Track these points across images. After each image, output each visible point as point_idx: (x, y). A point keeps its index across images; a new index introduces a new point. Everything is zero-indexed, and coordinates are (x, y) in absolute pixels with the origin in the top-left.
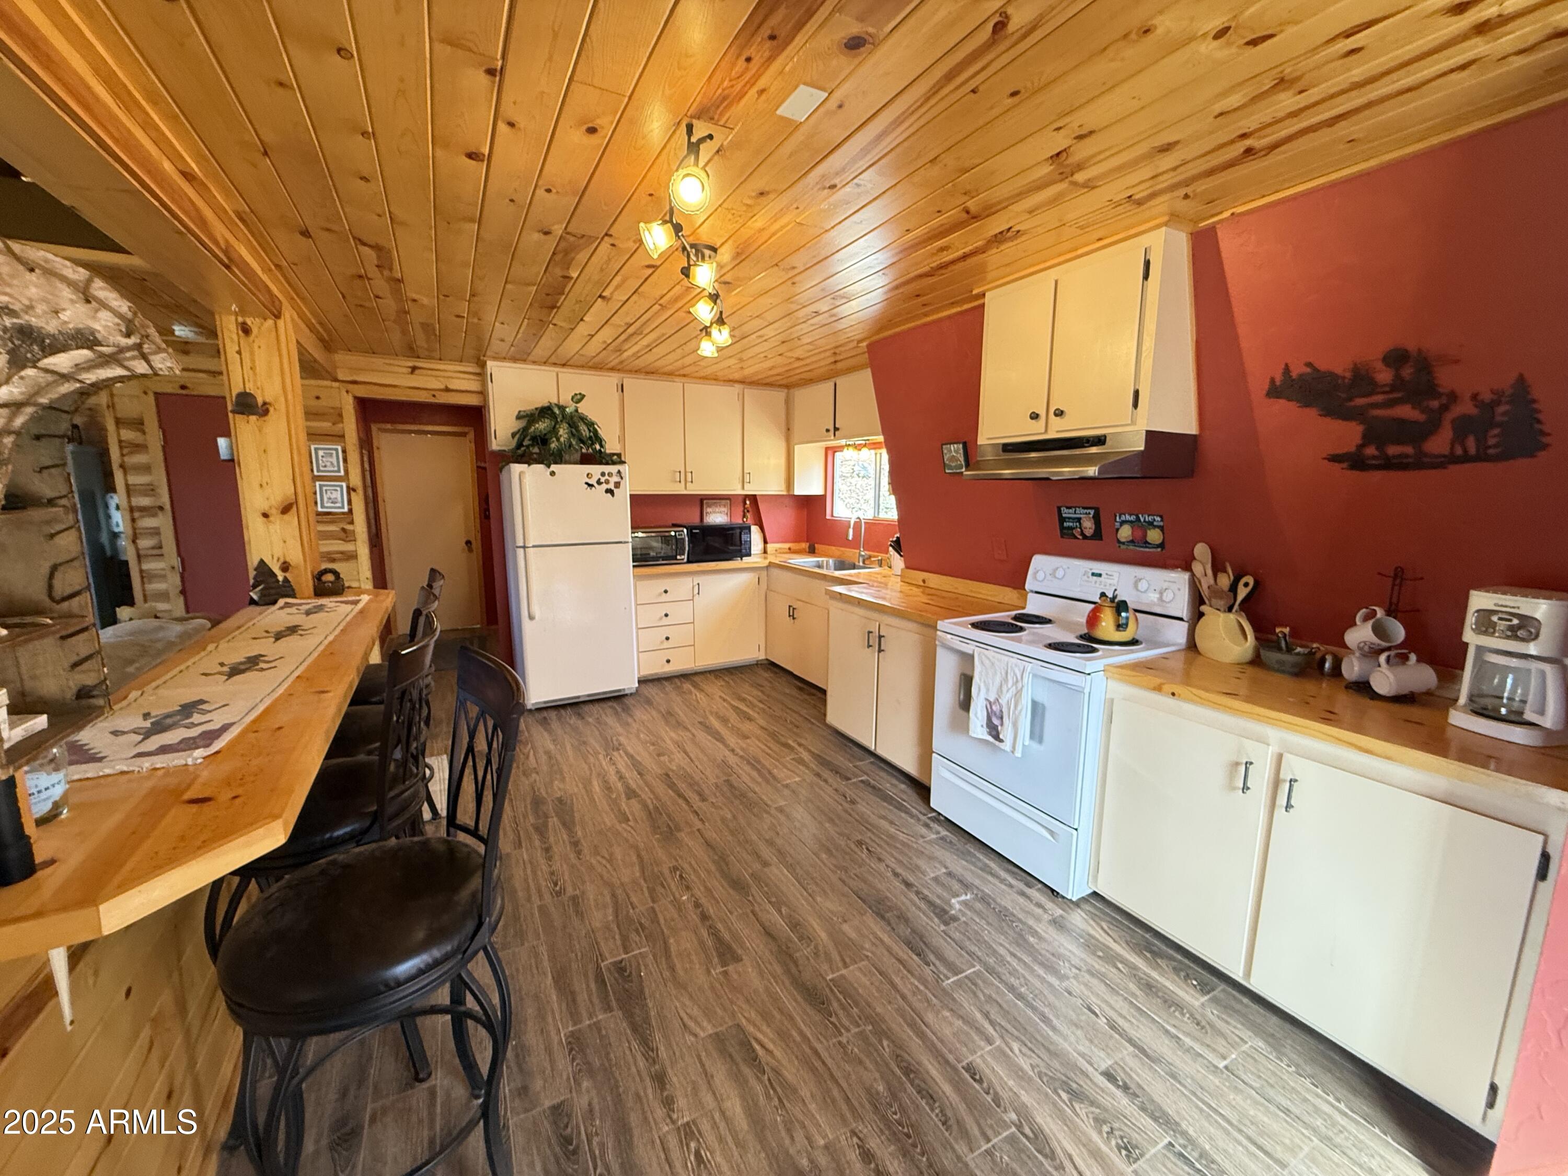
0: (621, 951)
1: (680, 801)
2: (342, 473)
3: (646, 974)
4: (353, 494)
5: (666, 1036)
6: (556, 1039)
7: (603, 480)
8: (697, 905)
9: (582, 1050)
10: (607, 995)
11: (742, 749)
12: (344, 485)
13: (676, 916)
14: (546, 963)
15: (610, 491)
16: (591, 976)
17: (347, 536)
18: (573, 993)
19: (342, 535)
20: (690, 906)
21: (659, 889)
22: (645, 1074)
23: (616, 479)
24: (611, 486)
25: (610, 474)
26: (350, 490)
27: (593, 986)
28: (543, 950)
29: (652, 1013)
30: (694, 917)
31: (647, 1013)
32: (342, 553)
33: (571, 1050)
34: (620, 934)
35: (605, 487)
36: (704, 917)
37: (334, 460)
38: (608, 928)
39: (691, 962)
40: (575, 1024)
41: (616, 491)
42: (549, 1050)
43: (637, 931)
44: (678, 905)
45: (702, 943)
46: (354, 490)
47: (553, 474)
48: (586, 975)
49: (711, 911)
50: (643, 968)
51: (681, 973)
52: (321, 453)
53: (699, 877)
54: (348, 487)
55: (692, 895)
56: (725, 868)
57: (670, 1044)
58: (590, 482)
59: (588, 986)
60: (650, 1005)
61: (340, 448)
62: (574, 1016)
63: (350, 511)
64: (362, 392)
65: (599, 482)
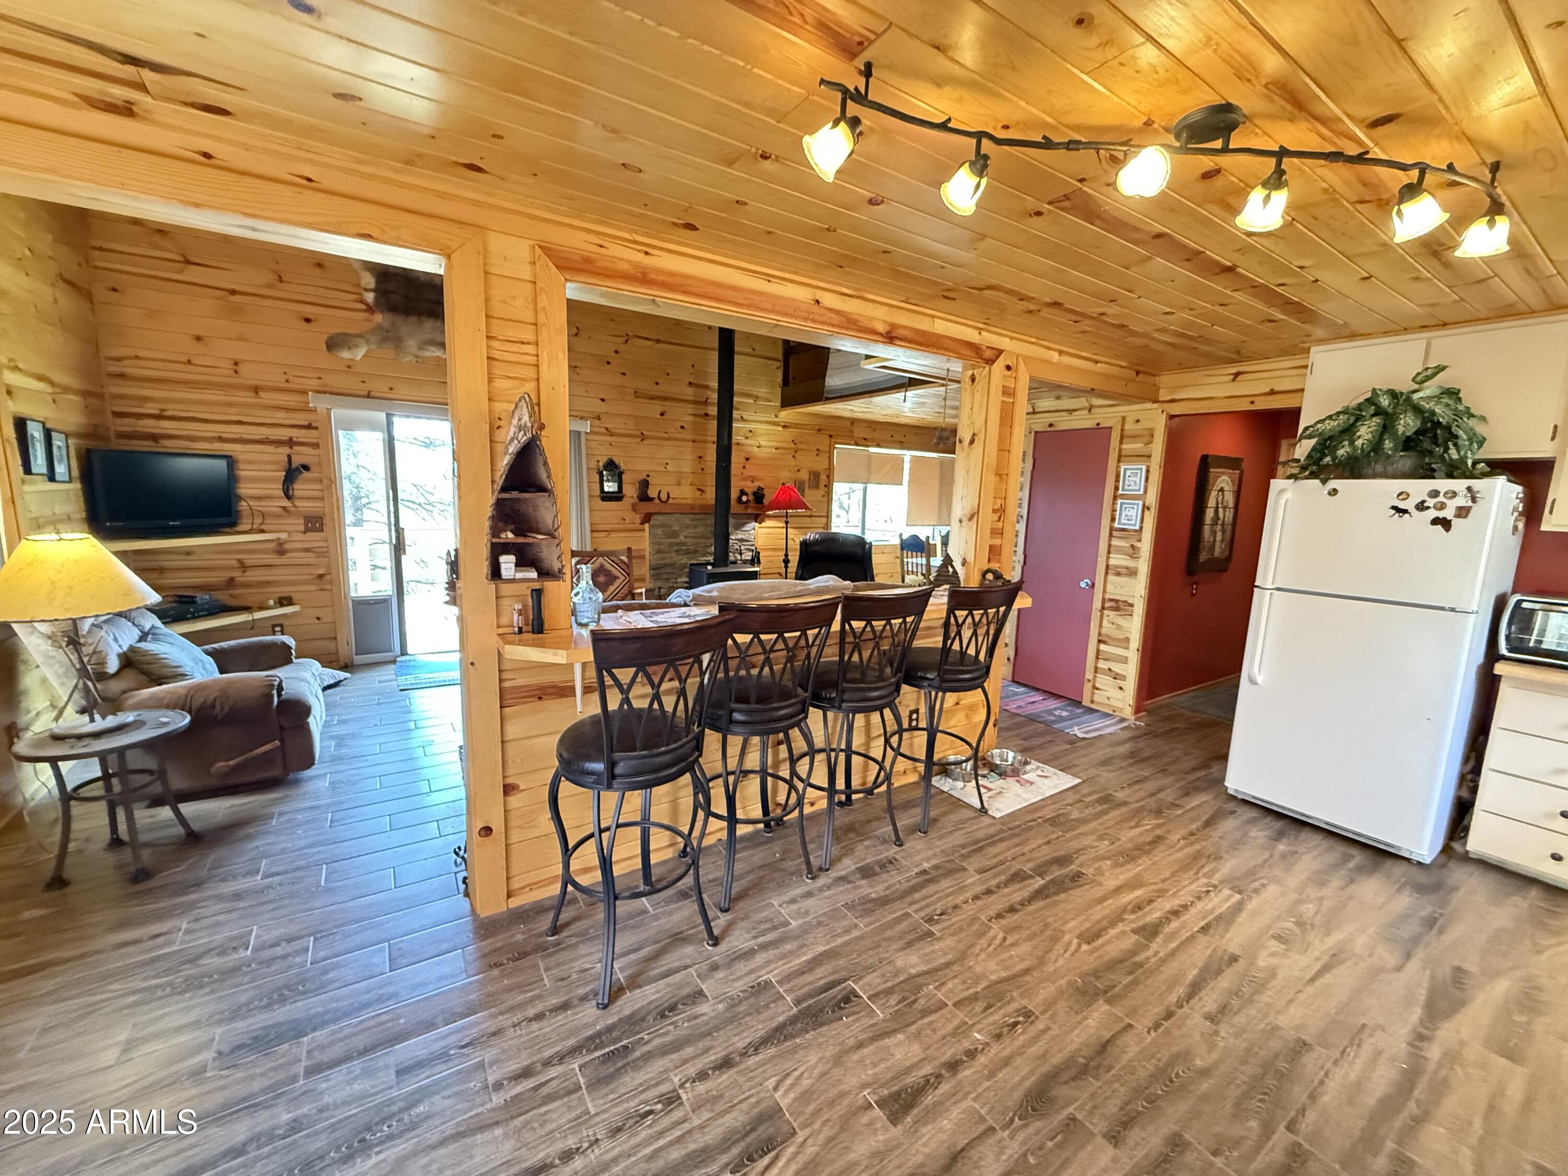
0: (872, 992)
1: (1181, 991)
2: (1141, 492)
3: (846, 1023)
4: (1147, 512)
5: (773, 1057)
6: (763, 972)
7: (1431, 502)
8: (971, 1054)
9: (752, 994)
10: (812, 997)
11: (1452, 1057)
12: (1141, 503)
13: (940, 1033)
14: (839, 941)
15: (1445, 524)
16: (832, 978)
17: (1134, 552)
18: (812, 969)
19: (1131, 551)
20: (966, 1044)
21: (979, 1007)
22: (731, 1049)
23: (1461, 501)
24: (1448, 513)
25: (1454, 494)
26: (1145, 508)
27: (822, 982)
28: (856, 933)
29: (798, 1041)
30: (949, 1053)
31: (798, 1035)
32: (1127, 568)
33: (753, 987)
34: (893, 986)
35: (1433, 514)
36: (954, 1066)
37: (1138, 480)
38: (896, 975)
39: (875, 1065)
40: (778, 982)
41: (1456, 522)
42: (752, 972)
43: (904, 999)
44: (961, 1031)
45: (908, 1071)
46: (1148, 509)
47: (1334, 492)
48: (834, 973)
49: (967, 1072)
50: (855, 1017)
51: (855, 1057)
52: (1128, 473)
53: (1026, 1046)
54: (1144, 505)
55: (987, 1044)
56: (1065, 1076)
57: (763, 1065)
58: (1402, 505)
59: (821, 978)
60: (808, 1036)
61: (1144, 468)
62: (786, 979)
63: (1141, 528)
64: (1176, 409)
65: (1421, 507)
